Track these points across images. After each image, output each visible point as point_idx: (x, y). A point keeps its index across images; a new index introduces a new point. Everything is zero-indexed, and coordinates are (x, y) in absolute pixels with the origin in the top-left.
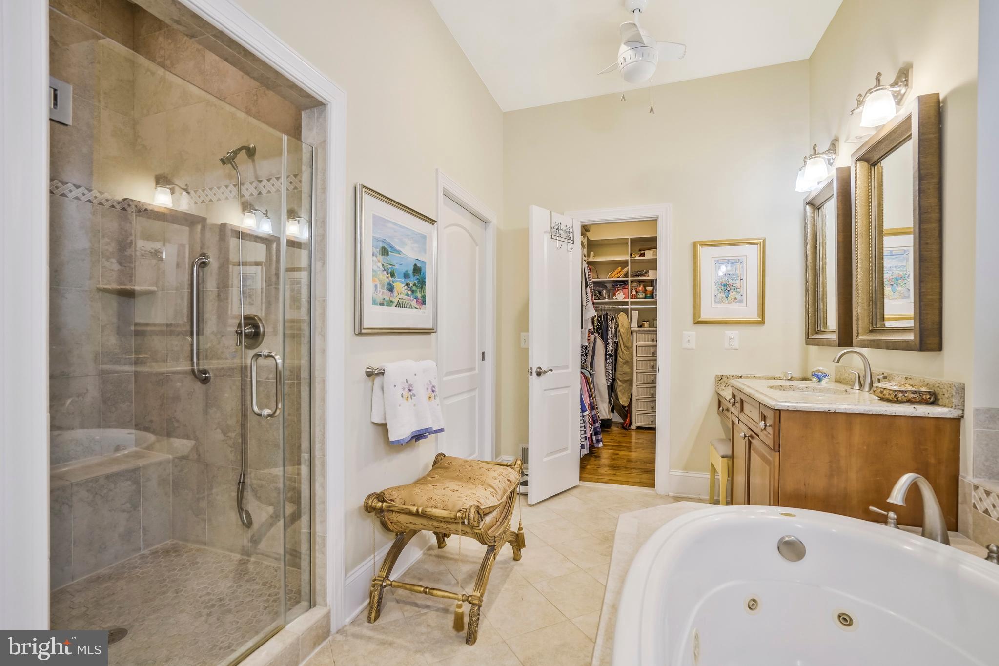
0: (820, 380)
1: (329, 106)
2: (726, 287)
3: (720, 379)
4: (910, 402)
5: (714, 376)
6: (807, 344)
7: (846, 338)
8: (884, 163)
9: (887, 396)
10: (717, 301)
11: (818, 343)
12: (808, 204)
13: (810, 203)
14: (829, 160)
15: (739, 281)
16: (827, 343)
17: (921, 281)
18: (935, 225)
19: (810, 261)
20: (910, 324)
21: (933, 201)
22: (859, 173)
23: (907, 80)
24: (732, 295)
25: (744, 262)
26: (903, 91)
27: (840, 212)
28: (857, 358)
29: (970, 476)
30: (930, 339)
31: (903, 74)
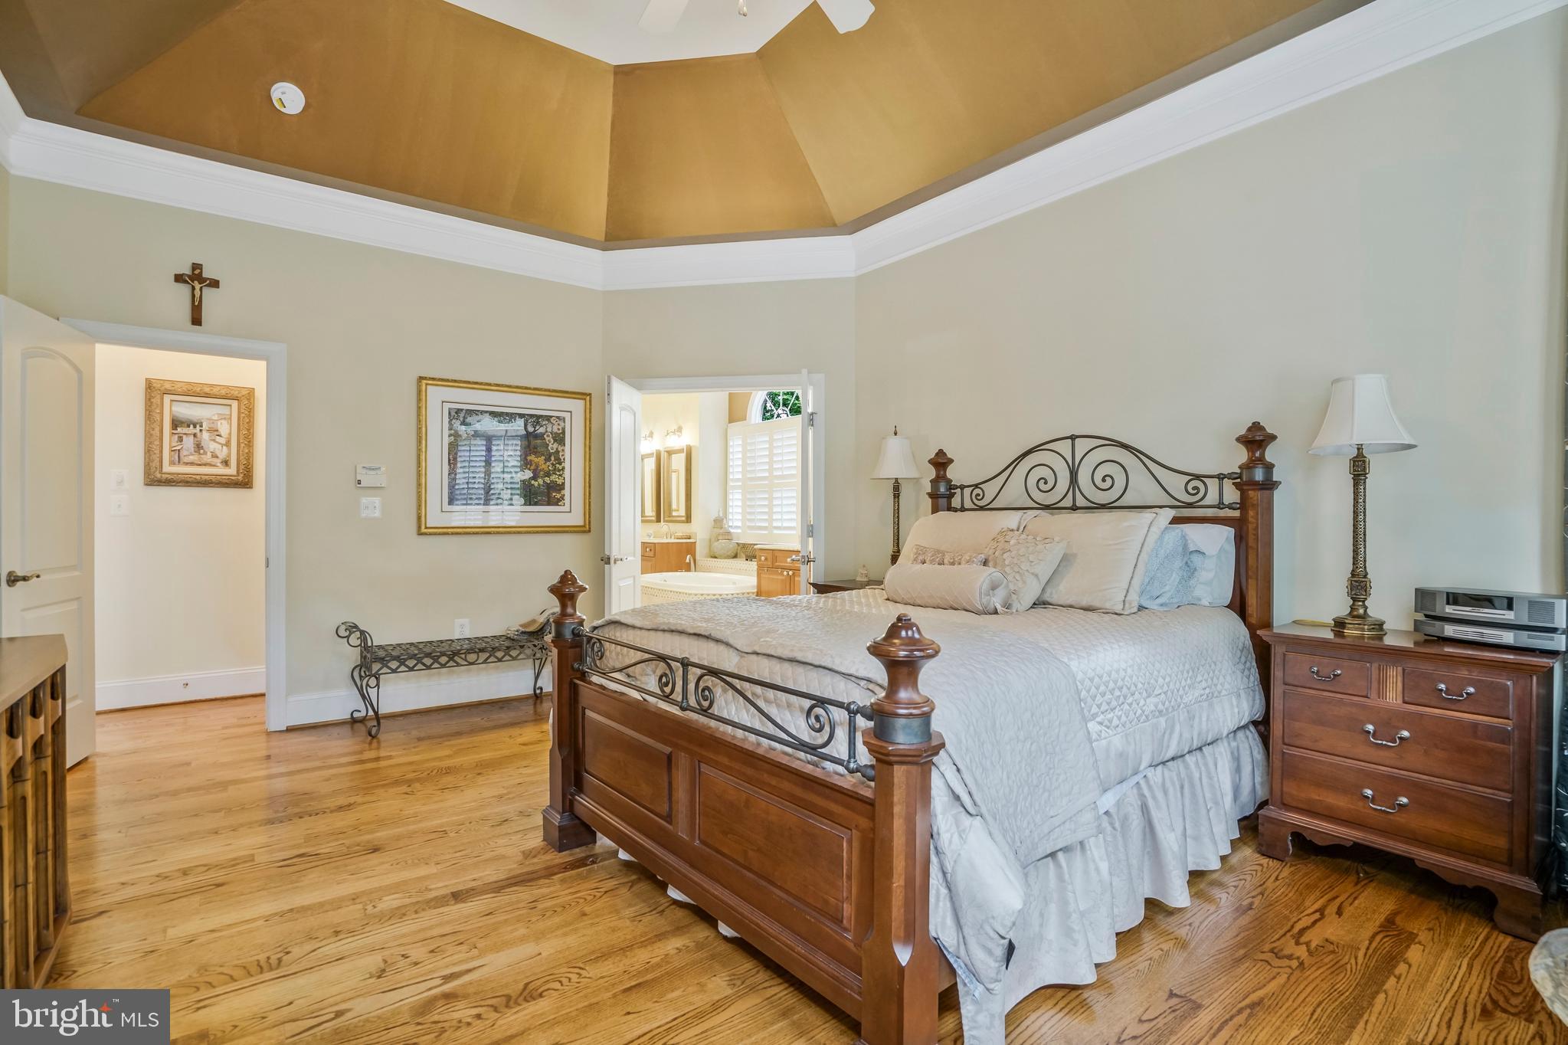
4: (684, 538)
7: (659, 519)
8: (674, 456)
9: (676, 537)
11: (646, 521)
13: (643, 456)
14: (652, 442)
16: (651, 521)
17: (686, 501)
18: (690, 485)
20: (683, 514)
21: (689, 477)
22: (663, 455)
23: (682, 432)
26: (681, 435)
27: (656, 466)
28: (664, 527)
29: (697, 558)
30: (688, 518)
31: (680, 429)
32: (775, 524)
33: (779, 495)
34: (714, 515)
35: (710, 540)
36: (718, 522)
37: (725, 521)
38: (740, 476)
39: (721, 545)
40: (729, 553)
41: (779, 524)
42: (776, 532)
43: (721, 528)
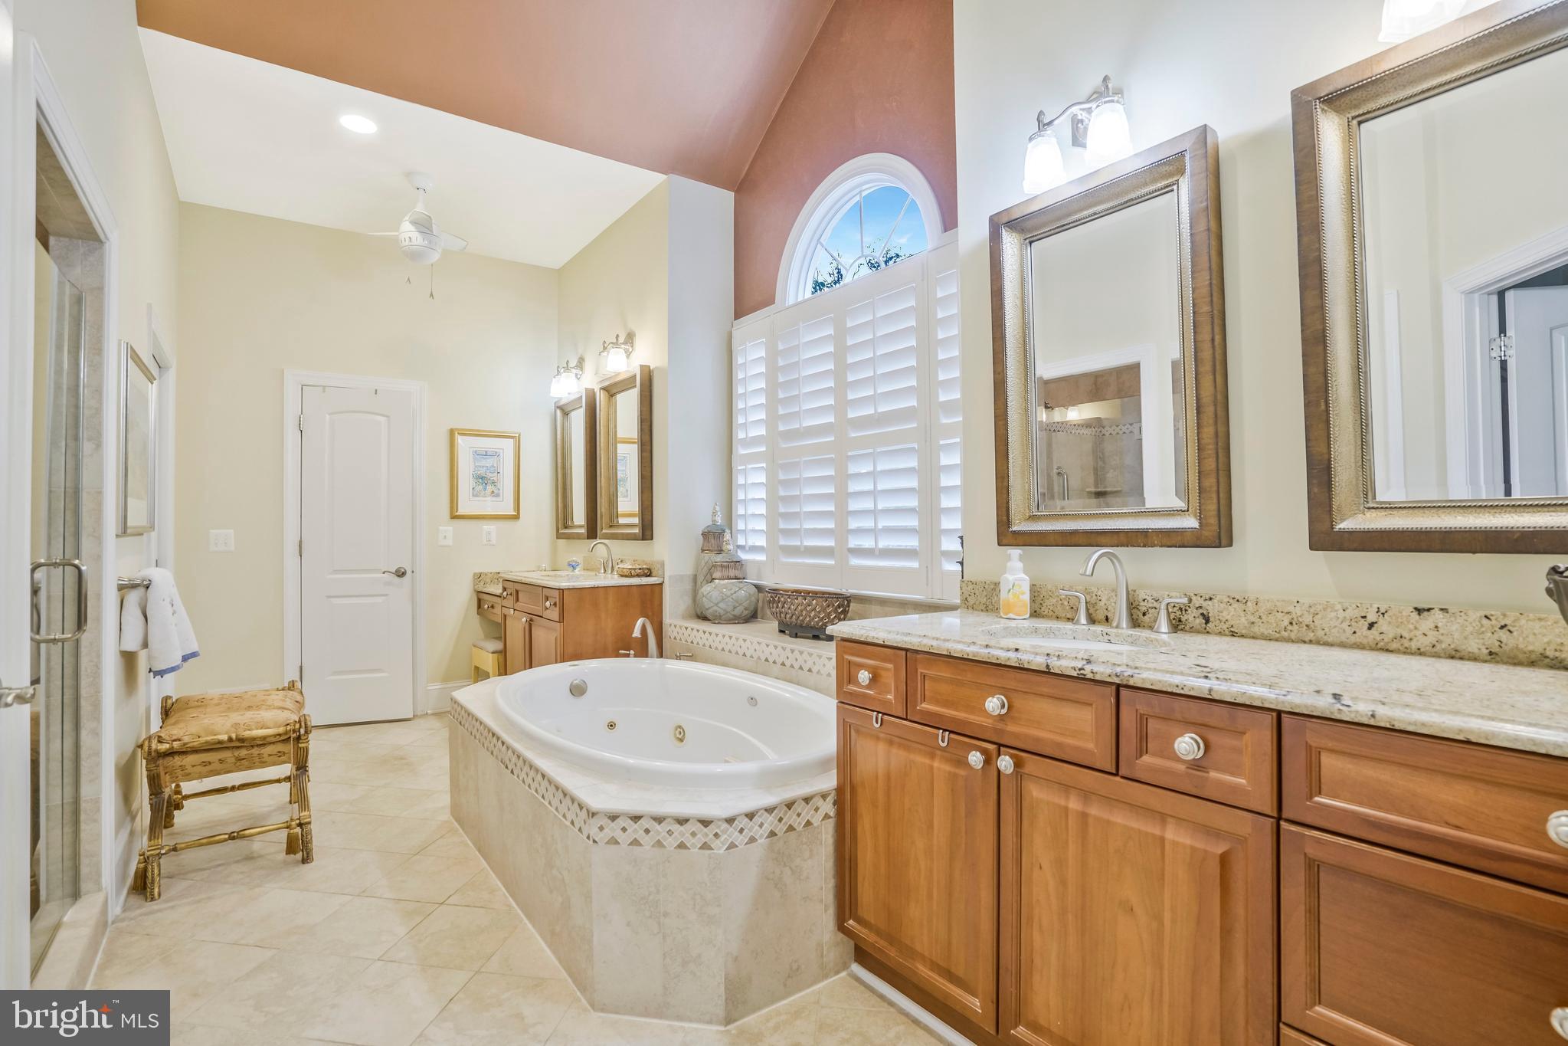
0: (574, 568)
1: (107, 245)
2: (482, 480)
3: (478, 577)
4: (638, 576)
5: (472, 574)
6: (557, 538)
7: (592, 533)
8: (619, 397)
9: (625, 574)
10: (475, 493)
11: (568, 537)
12: (558, 407)
13: (561, 408)
14: (576, 375)
15: (496, 474)
16: (578, 537)
17: (642, 492)
18: (649, 454)
19: (559, 461)
20: (636, 520)
21: (647, 438)
22: (601, 398)
23: (632, 343)
24: (490, 488)
25: (501, 455)
26: (631, 350)
27: (588, 426)
28: (601, 549)
29: (667, 620)
30: (646, 531)
31: (630, 338)
32: (853, 542)
33: (865, 468)
34: (704, 522)
35: (695, 578)
36: (713, 538)
37: (727, 536)
38: (761, 431)
39: (719, 592)
40: (737, 612)
41: (867, 543)
42: (855, 561)
43: (720, 551)
